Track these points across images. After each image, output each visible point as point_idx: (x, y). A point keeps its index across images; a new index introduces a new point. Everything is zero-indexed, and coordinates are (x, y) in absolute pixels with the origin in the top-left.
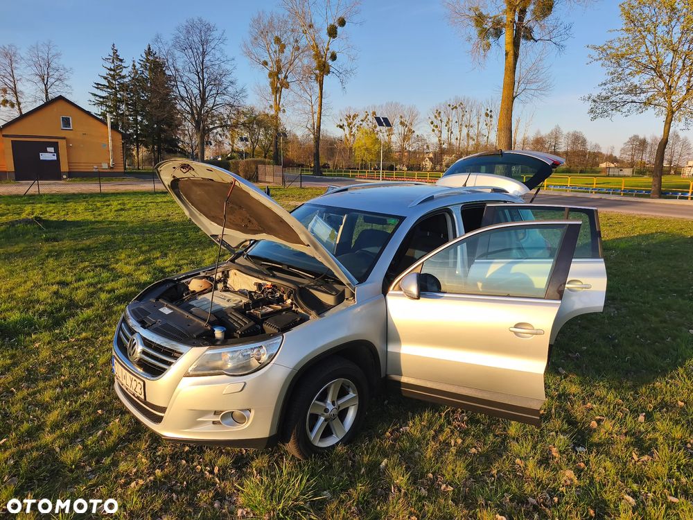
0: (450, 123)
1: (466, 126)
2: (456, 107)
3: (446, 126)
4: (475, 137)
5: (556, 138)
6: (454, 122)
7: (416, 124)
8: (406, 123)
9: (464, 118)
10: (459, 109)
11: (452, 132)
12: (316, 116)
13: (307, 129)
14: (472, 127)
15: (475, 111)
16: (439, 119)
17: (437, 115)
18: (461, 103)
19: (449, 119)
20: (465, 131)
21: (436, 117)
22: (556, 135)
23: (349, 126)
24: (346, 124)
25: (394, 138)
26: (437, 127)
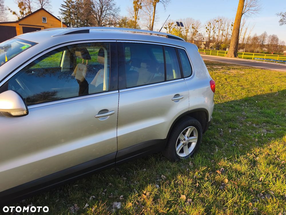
0: (215, 28)
1: (222, 30)
2: (218, 21)
3: (213, 29)
4: (225, 35)
5: (264, 37)
6: (217, 28)
7: (199, 28)
8: (195, 27)
9: (222, 26)
10: (219, 22)
11: (215, 33)
12: (152, 21)
13: (147, 27)
14: (224, 30)
15: (227, 23)
16: (210, 26)
17: (209, 24)
18: (221, 20)
19: (214, 27)
20: (221, 32)
21: (208, 25)
22: (264, 36)
23: (169, 28)
24: (168, 27)
25: (189, 34)
26: (208, 30)
